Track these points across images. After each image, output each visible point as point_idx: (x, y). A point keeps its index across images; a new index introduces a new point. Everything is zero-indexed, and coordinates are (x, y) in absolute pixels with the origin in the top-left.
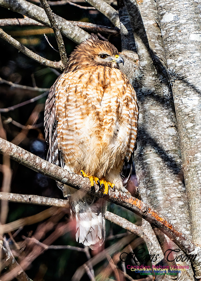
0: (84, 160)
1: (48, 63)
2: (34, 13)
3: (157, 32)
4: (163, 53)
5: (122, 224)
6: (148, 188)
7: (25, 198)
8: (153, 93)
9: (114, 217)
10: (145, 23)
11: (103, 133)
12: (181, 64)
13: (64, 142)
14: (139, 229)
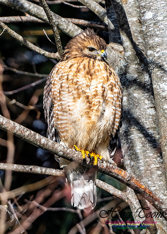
0: (77, 137)
1: (47, 54)
2: (35, 11)
3: (139, 27)
4: (144, 45)
5: (109, 190)
6: (131, 159)
7: (27, 168)
8: (135, 79)
9: (103, 184)
10: (129, 20)
11: (92, 113)
12: (159, 55)
13: (59, 121)
14: (124, 194)
